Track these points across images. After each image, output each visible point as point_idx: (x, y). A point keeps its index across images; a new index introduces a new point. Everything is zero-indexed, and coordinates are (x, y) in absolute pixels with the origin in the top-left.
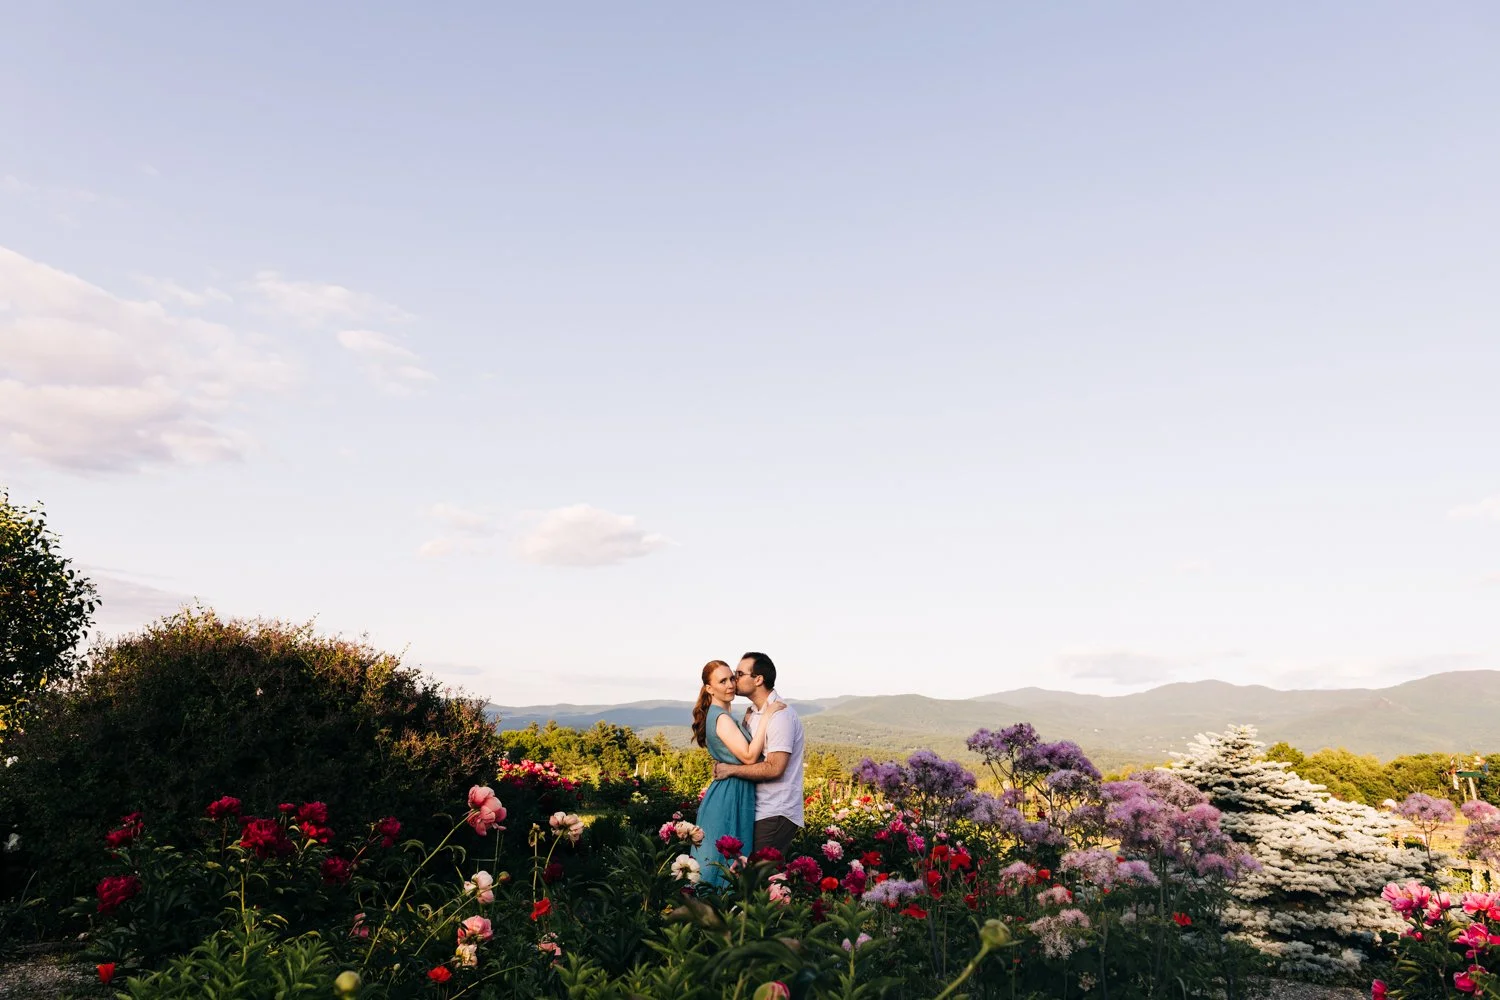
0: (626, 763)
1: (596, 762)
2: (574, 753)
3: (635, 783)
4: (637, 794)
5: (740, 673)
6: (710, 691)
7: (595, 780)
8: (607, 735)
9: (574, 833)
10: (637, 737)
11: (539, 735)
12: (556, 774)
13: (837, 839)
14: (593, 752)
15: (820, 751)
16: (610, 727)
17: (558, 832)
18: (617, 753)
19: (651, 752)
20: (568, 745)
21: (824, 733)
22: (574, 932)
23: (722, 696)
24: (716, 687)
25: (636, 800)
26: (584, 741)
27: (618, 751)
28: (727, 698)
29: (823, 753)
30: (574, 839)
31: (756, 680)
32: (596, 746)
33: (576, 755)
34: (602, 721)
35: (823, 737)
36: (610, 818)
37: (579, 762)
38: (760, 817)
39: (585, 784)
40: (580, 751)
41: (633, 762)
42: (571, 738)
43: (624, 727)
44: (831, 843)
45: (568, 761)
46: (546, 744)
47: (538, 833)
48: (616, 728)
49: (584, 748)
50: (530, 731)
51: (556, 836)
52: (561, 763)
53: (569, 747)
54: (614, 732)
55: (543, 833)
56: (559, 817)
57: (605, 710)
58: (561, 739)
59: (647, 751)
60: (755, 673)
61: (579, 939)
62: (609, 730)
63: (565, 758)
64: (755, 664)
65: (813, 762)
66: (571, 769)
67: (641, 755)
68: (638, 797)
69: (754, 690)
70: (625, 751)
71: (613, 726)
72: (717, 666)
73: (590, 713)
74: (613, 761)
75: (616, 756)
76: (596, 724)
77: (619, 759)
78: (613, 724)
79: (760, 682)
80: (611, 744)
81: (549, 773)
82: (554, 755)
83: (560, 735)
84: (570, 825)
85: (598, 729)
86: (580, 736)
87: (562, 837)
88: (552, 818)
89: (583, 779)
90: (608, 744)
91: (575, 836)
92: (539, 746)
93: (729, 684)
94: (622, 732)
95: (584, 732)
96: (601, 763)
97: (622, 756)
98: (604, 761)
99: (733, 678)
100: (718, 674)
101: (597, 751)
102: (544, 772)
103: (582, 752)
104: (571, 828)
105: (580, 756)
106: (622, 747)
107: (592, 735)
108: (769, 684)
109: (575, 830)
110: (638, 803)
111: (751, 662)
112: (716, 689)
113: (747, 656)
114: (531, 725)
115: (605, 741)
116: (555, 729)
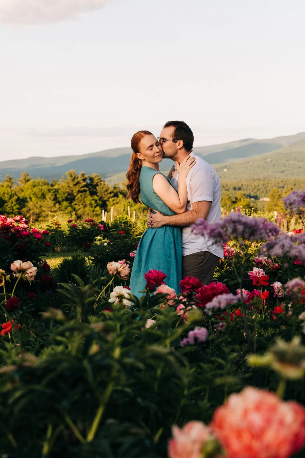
0: (98, 208)
1: (69, 209)
2: (49, 202)
3: (100, 227)
4: (98, 238)
5: (164, 140)
6: (141, 158)
7: (65, 227)
8: (78, 183)
9: (30, 275)
10: (106, 183)
11: (14, 187)
12: (26, 226)
13: (263, 267)
14: (67, 199)
15: (281, 185)
16: (80, 176)
17: (18, 275)
18: (89, 199)
19: (121, 196)
20: (43, 194)
21: (284, 169)
22: (30, 341)
23: (151, 160)
24: (145, 153)
25: (98, 243)
26: (57, 191)
27: (89, 197)
28: (156, 160)
29: (283, 187)
30: (30, 280)
31: (177, 144)
32: (69, 194)
33: (51, 203)
34: (72, 170)
35: (283, 172)
36: (75, 259)
37: (54, 209)
38: (187, 253)
39: (56, 231)
40: (54, 200)
41: (104, 206)
42: (45, 188)
43: (93, 175)
44: (255, 270)
45: (43, 208)
46: (21, 195)
47: (5, 276)
48: (86, 176)
49: (58, 196)
50: (6, 184)
51: (17, 278)
52: (37, 211)
53: (43, 196)
54: (84, 180)
55: (9, 276)
56: (17, 264)
57: (74, 160)
58: (36, 190)
59: (116, 195)
60: (176, 138)
61: (33, 345)
62: (80, 179)
63: (41, 207)
64: (176, 131)
65: (273, 197)
66: (47, 216)
67: (111, 200)
68: (100, 240)
69: (176, 153)
70: (96, 197)
71: (83, 175)
72: (143, 136)
73: (60, 164)
74: (85, 206)
75: (88, 202)
76: (66, 174)
77: (91, 205)
78: (82, 172)
79: (181, 146)
80: (82, 192)
81: (20, 225)
82: (30, 204)
83: (34, 186)
84: (26, 270)
85: (69, 179)
86: (52, 186)
87: (21, 278)
88: (12, 265)
89: (54, 227)
90: (79, 191)
91: (31, 277)
92: (16, 197)
93: (156, 149)
94: (91, 179)
95: (56, 182)
96: (74, 209)
97: (93, 202)
98: (77, 207)
99: (158, 144)
100: (145, 142)
101: (70, 198)
102: (15, 224)
103: (56, 200)
104: (28, 271)
105: (55, 205)
106: (93, 193)
107: (64, 184)
108: (188, 146)
109: (31, 273)
110: (101, 245)
111: (172, 129)
112: (145, 155)
113: (168, 125)
114: (6, 179)
115: (77, 188)
116: (28, 181)
